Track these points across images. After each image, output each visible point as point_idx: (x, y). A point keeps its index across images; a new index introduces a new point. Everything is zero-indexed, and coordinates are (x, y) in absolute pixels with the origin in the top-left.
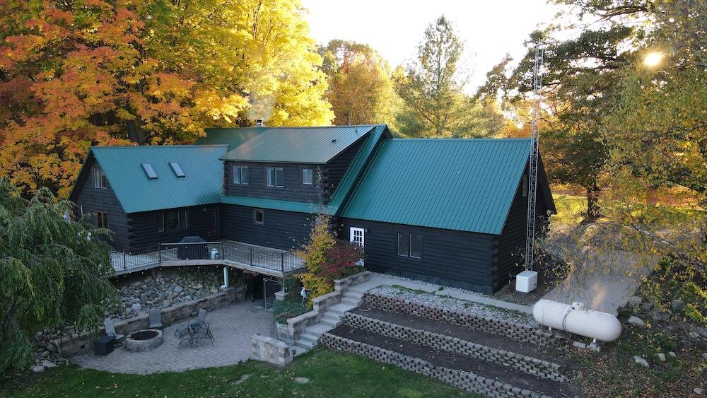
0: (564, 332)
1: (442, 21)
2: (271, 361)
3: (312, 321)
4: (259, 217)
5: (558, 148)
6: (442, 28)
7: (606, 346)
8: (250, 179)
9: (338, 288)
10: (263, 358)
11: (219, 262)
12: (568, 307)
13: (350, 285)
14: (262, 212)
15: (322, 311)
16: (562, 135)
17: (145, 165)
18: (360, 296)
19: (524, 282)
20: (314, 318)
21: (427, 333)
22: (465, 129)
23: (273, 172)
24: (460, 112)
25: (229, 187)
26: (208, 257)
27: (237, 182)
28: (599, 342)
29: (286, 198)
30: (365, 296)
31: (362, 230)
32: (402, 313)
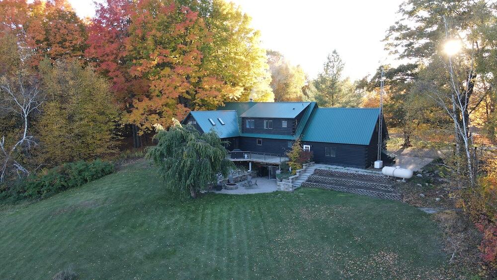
0: (394, 177)
1: (335, 52)
2: (286, 190)
3: (297, 178)
4: (259, 142)
5: (390, 112)
6: (335, 55)
7: (408, 180)
8: (255, 125)
9: (304, 167)
10: (282, 190)
11: (249, 160)
12: (394, 168)
13: (308, 167)
14: (261, 140)
15: (300, 175)
16: (392, 106)
17: (210, 119)
18: (314, 170)
19: (377, 164)
20: (297, 177)
21: (343, 180)
22: (347, 103)
23: (267, 123)
24: (344, 95)
25: (244, 129)
26: (244, 157)
27: (248, 127)
28: (405, 179)
29: (274, 133)
30: (315, 170)
31: (309, 146)
32: (332, 174)
